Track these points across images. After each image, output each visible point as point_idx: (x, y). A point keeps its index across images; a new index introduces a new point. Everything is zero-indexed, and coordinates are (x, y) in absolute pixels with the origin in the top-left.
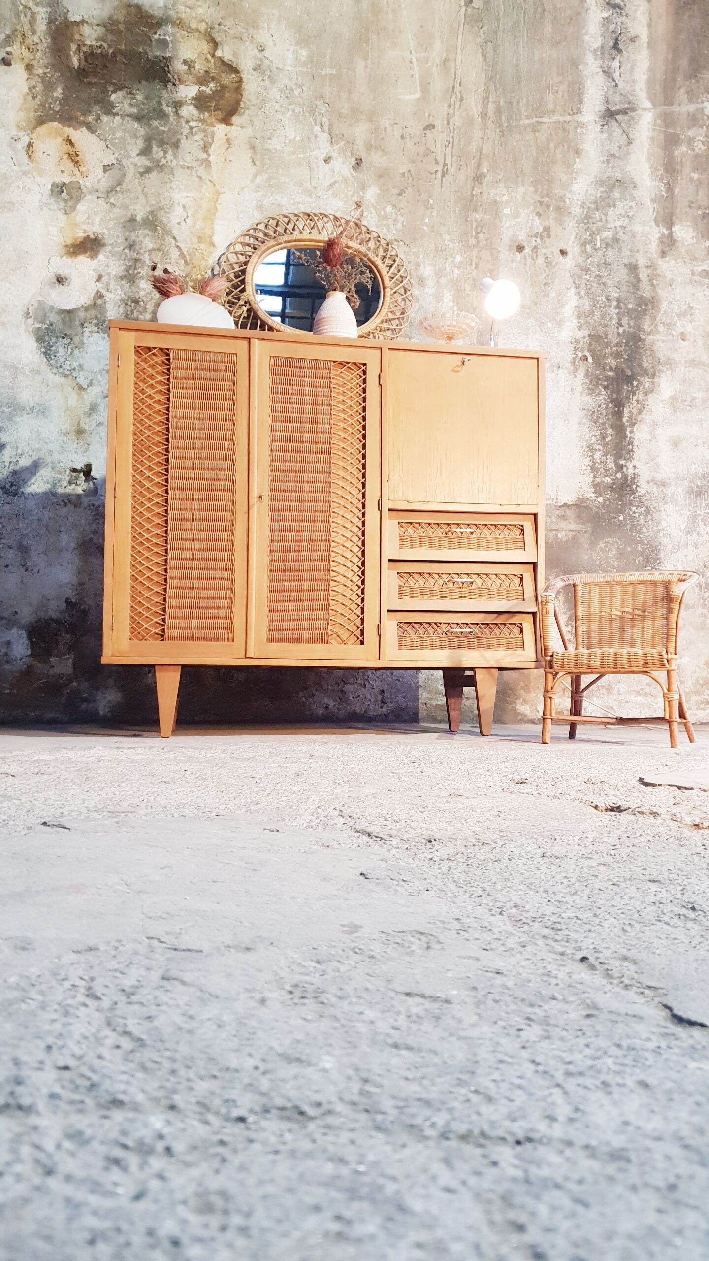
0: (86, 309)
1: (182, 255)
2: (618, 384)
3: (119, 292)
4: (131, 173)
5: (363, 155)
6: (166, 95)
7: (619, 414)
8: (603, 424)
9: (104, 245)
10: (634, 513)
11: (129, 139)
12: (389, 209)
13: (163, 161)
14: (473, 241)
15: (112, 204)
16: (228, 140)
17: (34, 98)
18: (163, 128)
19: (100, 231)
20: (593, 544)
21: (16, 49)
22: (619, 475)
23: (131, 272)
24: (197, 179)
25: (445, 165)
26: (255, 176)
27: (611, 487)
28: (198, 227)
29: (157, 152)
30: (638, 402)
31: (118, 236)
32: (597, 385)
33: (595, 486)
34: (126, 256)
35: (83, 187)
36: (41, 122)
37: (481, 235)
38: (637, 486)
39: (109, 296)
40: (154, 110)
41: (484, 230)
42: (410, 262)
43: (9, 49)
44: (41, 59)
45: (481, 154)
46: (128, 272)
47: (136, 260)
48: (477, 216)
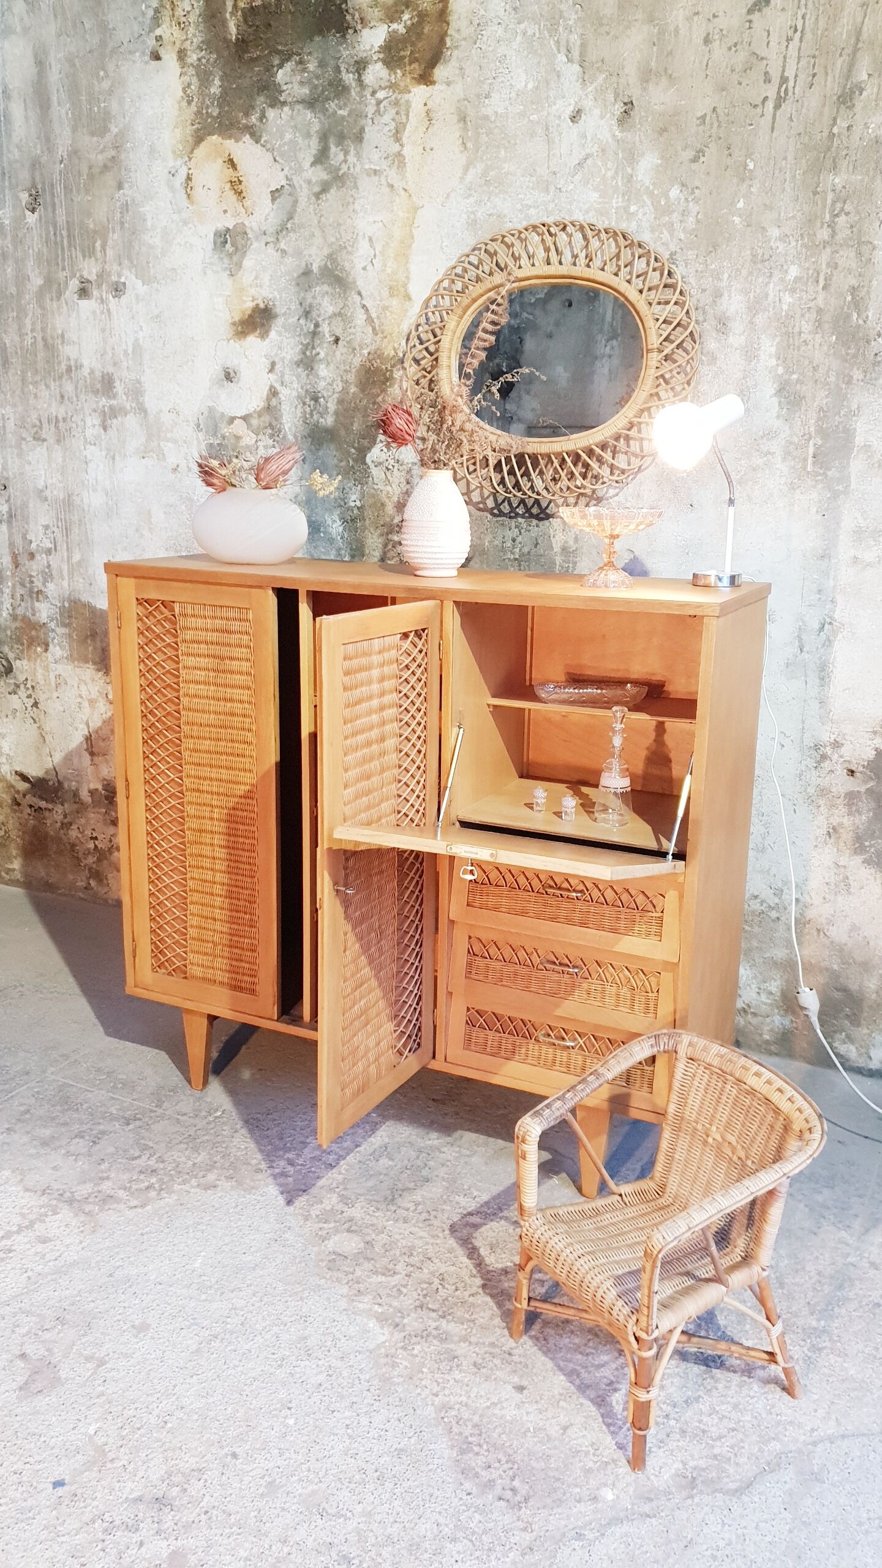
0: (260, 415)
1: (370, 320)
3: (295, 385)
4: (304, 195)
5: (635, 93)
6: (345, 53)
9: (275, 316)
11: (300, 140)
12: (675, 192)
13: (344, 168)
14: (824, 234)
15: (284, 252)
16: (428, 113)
17: (189, 103)
18: (341, 112)
19: (271, 296)
21: (165, 30)
23: (308, 353)
24: (388, 190)
25: (784, 80)
26: (466, 170)
28: (389, 271)
29: (336, 155)
31: (291, 300)
34: (302, 330)
35: (249, 231)
36: (199, 139)
37: (842, 220)
39: (284, 392)
40: (330, 84)
41: (849, 208)
42: (704, 291)
43: (158, 32)
44: (195, 35)
45: (858, 40)
46: (304, 353)
47: (314, 334)
48: (837, 181)
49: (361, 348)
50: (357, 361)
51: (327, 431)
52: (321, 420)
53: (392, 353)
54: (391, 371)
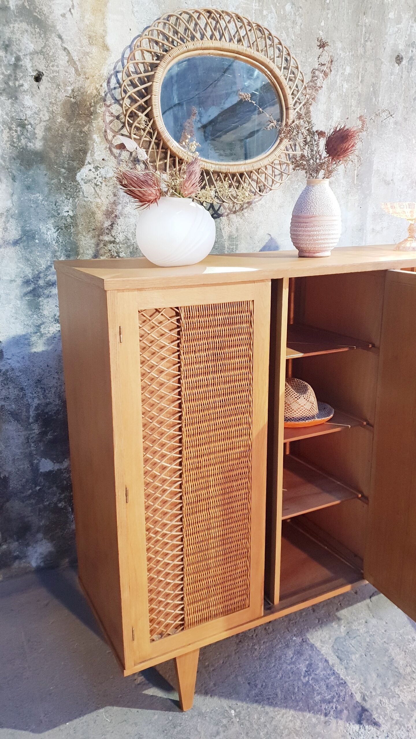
1: (71, 61)
12: (288, 7)
23: (11, 84)
28: (87, 22)
37: (368, 43)
41: (371, 38)
46: (6, 83)
47: (16, 66)
48: (367, 21)
49: (65, 85)
50: (62, 96)
51: (36, 153)
52: (29, 144)
53: (95, 92)
54: (95, 106)
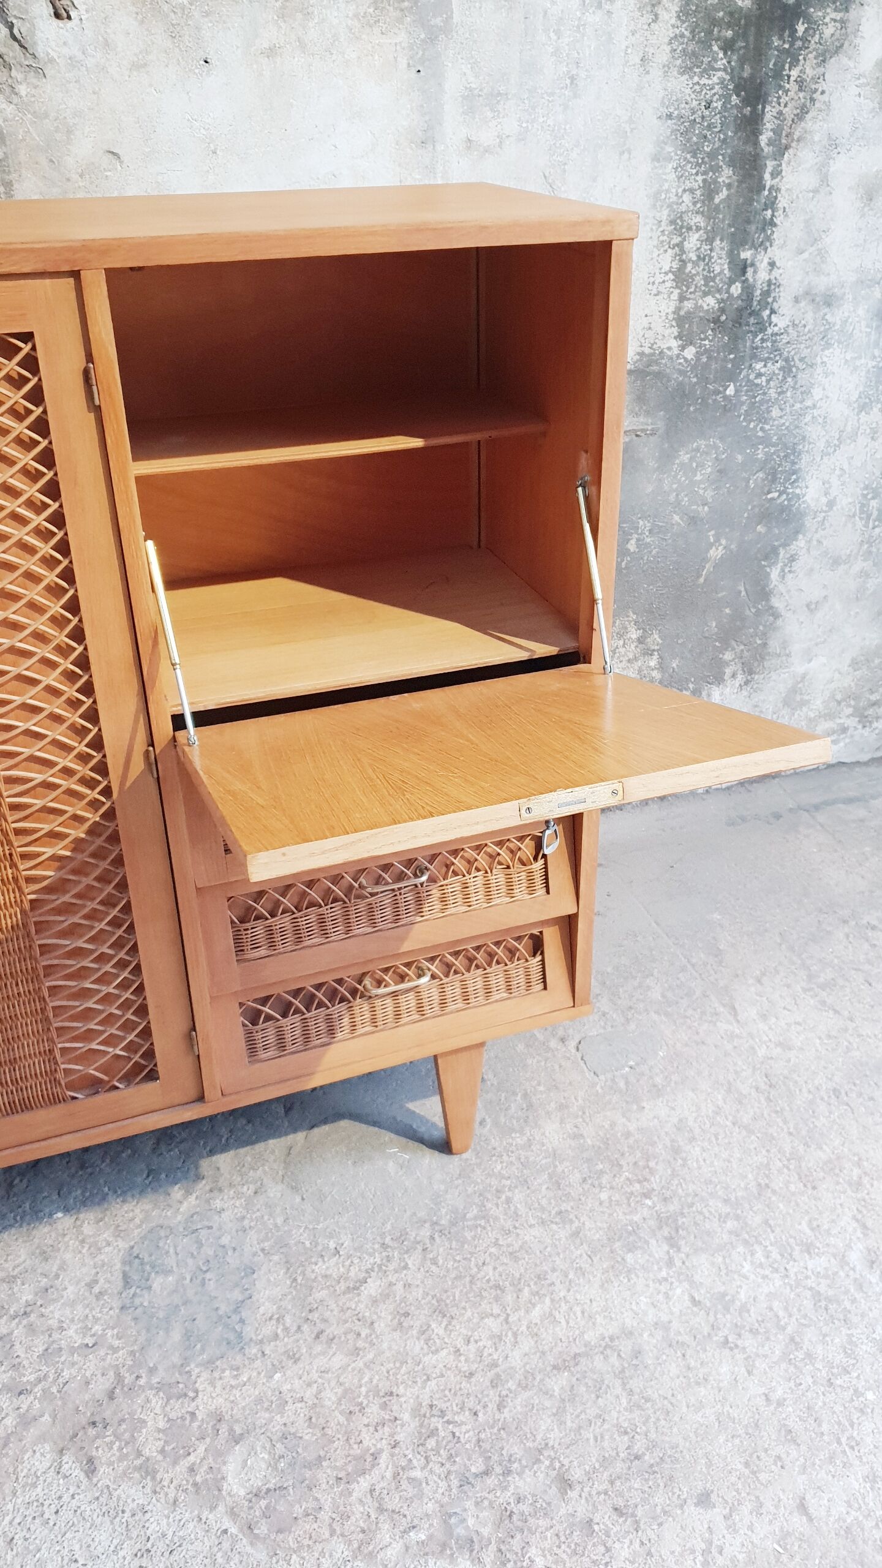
2: (759, 34)
7: (751, 125)
8: (712, 155)
10: (759, 375)
20: (667, 457)
22: (736, 289)
27: (716, 321)
30: (801, 83)
32: (706, 44)
33: (682, 320)
38: (773, 312)
